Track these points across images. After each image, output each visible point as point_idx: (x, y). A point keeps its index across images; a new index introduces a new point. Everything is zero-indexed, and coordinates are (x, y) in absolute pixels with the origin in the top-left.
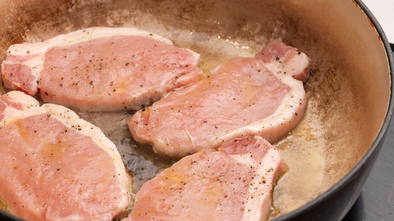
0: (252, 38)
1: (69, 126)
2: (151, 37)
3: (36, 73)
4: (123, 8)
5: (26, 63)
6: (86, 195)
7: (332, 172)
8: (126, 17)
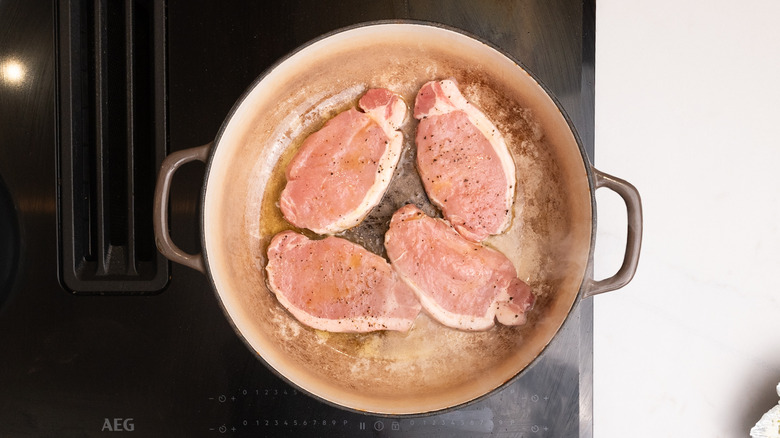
0: (542, 268)
1: (380, 163)
2: (508, 187)
3: (432, 113)
4: (538, 149)
5: (438, 99)
6: (314, 202)
7: (413, 368)
8: (533, 156)
